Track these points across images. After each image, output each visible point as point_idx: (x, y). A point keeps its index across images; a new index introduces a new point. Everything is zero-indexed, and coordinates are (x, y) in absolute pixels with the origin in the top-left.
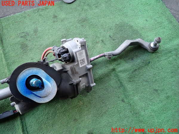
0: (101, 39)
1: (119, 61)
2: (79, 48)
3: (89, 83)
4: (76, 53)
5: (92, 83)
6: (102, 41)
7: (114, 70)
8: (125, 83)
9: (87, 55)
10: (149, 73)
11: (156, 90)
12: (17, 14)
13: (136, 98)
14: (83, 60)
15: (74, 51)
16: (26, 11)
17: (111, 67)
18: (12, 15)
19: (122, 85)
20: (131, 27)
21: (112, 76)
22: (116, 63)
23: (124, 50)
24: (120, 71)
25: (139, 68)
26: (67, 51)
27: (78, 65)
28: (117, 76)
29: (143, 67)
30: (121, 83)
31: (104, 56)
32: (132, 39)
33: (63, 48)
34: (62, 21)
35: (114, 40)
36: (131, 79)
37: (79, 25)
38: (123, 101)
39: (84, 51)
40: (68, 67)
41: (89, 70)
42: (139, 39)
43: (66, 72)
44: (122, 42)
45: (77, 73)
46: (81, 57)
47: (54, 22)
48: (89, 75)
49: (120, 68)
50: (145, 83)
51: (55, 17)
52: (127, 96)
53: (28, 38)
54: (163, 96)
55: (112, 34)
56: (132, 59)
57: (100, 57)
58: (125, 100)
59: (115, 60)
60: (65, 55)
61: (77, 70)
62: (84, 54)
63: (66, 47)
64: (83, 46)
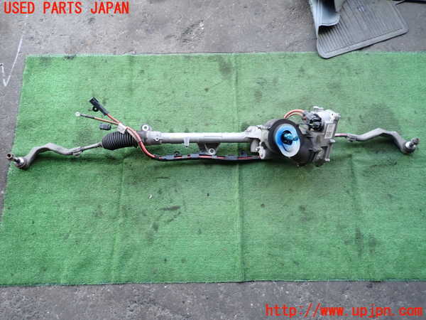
0: (348, 115)
1: (360, 149)
2: (331, 121)
3: (324, 156)
4: (327, 125)
5: (328, 158)
6: (349, 119)
7: (350, 156)
8: (357, 174)
9: (335, 130)
10: (389, 175)
11: (390, 196)
12: (260, 54)
13: (363, 195)
14: (330, 133)
15: (327, 122)
16: (271, 53)
17: (348, 152)
18: (254, 53)
19: (353, 175)
20: (392, 114)
21: (346, 163)
22: (355, 149)
23: (372, 138)
24: (357, 161)
25: (380, 166)
26: (320, 120)
27: (324, 136)
28: (351, 164)
29: (386, 165)
30: (353, 173)
31: (346, 137)
32: (386, 129)
33: (317, 116)
34: (309, 77)
35: (363, 122)
36: (366, 173)
37: (327, 89)
38: (348, 192)
39: (334, 125)
40: (315, 134)
41: (331, 144)
42: (395, 132)
43: (309, 138)
44: (373, 128)
45: (320, 142)
46: (330, 130)
47: (299, 76)
48: (328, 149)
49: (357, 157)
50: (381, 184)
51: (302, 70)
52: (353, 189)
53: (265, 87)
54: (396, 205)
55: (363, 115)
56: (377, 152)
57: (341, 136)
58: (351, 192)
59: (355, 146)
60: (317, 123)
61: (321, 140)
62: (333, 128)
63: (320, 116)
64: (336, 121)
